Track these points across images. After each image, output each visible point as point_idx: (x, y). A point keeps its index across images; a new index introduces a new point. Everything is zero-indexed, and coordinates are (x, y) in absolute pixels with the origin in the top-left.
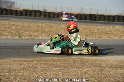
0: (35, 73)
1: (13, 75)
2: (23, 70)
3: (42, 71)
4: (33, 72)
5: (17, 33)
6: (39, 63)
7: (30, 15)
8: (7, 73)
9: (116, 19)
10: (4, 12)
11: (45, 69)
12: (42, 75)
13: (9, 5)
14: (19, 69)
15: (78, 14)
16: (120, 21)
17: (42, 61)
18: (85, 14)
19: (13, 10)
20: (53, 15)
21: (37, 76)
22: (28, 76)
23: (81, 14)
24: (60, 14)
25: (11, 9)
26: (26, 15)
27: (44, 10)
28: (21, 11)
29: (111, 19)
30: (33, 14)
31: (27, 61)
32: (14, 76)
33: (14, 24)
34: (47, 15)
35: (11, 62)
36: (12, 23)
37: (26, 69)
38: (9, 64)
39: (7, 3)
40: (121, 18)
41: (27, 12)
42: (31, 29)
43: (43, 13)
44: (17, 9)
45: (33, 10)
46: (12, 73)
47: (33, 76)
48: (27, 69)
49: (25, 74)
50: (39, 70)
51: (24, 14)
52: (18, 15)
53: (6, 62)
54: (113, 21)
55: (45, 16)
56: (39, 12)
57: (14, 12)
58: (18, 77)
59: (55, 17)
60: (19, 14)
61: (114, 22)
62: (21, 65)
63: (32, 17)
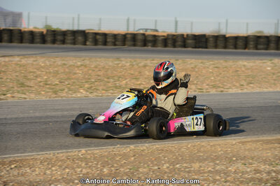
9: (251, 44)
15: (168, 35)
16: (260, 47)
18: (183, 35)
20: (113, 40)
23: (174, 35)
24: (128, 36)
26: (54, 42)
28: (43, 32)
29: (240, 43)
30: (69, 38)
34: (100, 40)
40: (262, 40)
44: (34, 30)
45: (68, 31)
52: (37, 43)
54: (245, 48)
55: (96, 42)
59: (117, 43)
60: (38, 40)
61: (246, 51)
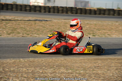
0: (109, 72)
1: (88, 73)
2: (98, 69)
3: (117, 69)
4: (108, 70)
5: (91, 32)
6: (113, 61)
7: (104, 14)
8: (82, 71)
10: (79, 11)
11: (119, 67)
12: (117, 74)
13: (83, 4)
14: (94, 67)
17: (116, 60)
19: (87, 9)
21: (111, 75)
22: (103, 74)
25: (85, 9)
27: (118, 8)
31: (101, 60)
32: (90, 74)
33: (88, 23)
35: (86, 60)
36: (86, 22)
37: (100, 68)
38: (84, 63)
39: (81, 2)
41: (100, 11)
42: (105, 27)
43: (117, 12)
46: (87, 70)
47: (107, 74)
48: (102, 68)
49: (99, 72)
50: (113, 68)
51: (98, 12)
53: (81, 60)
56: (113, 10)
57: (88, 12)
58: (93, 75)
62: (95, 63)
63: (106, 16)
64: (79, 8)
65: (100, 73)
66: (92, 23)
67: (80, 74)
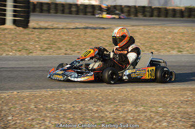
64: (155, 8)
65: (190, 112)
66: (176, 31)
67: (158, 113)
